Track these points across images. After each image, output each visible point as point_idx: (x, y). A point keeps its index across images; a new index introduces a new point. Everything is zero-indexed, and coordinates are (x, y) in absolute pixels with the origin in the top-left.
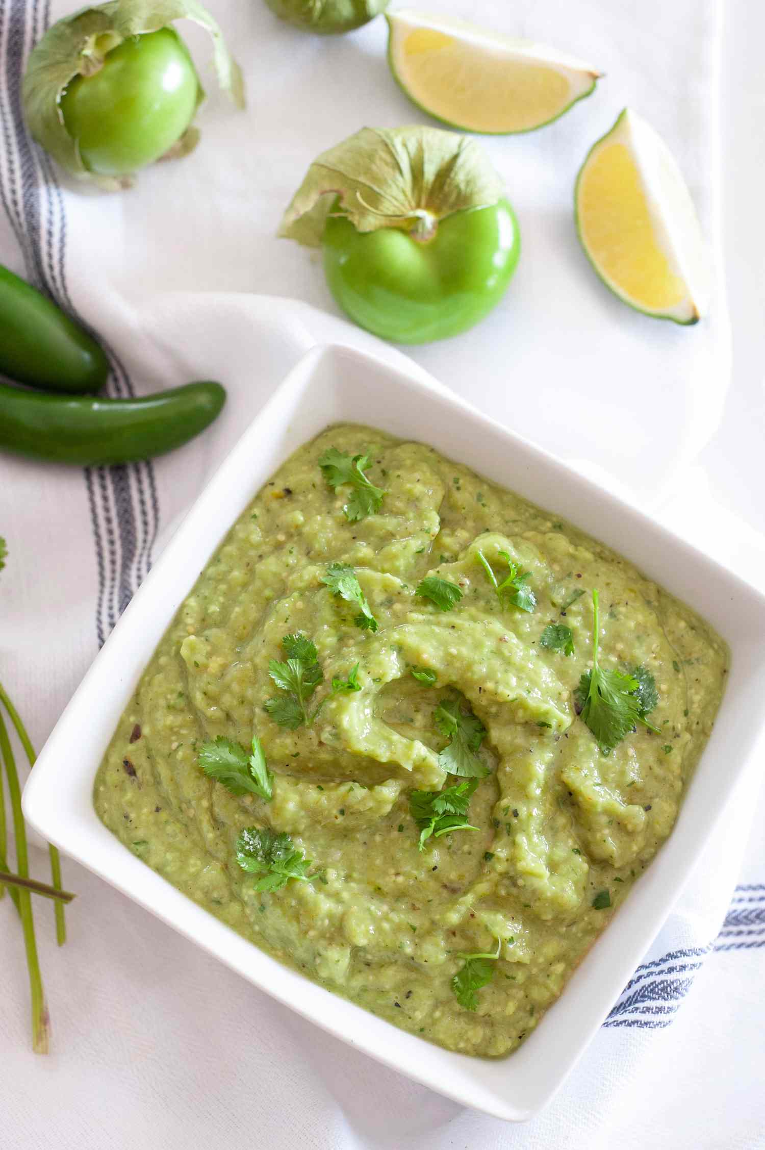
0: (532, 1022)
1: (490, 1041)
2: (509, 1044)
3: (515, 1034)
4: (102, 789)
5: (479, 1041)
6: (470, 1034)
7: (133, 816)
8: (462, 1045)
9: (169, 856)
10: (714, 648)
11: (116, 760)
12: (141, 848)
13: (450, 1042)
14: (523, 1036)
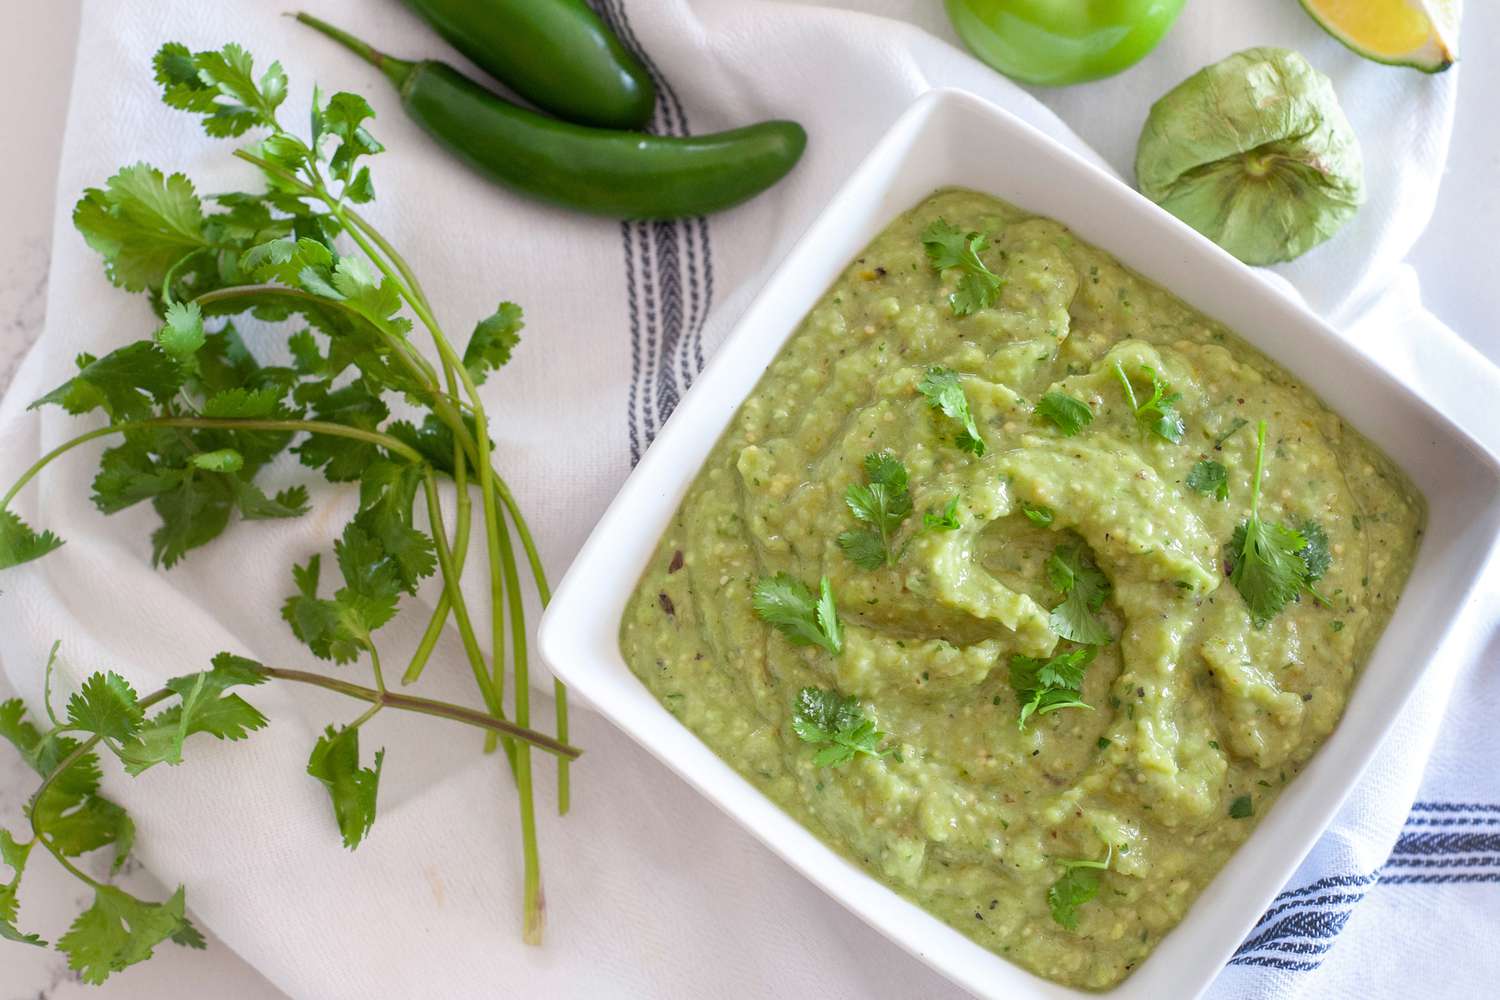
0: (1144, 951)
1: (1090, 970)
2: (1114, 974)
3: (1121, 963)
4: (631, 627)
5: (1077, 967)
6: (1066, 958)
7: (668, 663)
8: (1055, 971)
9: (710, 715)
10: (1407, 503)
11: (650, 592)
12: (676, 703)
13: (1040, 967)
14: (1131, 967)
